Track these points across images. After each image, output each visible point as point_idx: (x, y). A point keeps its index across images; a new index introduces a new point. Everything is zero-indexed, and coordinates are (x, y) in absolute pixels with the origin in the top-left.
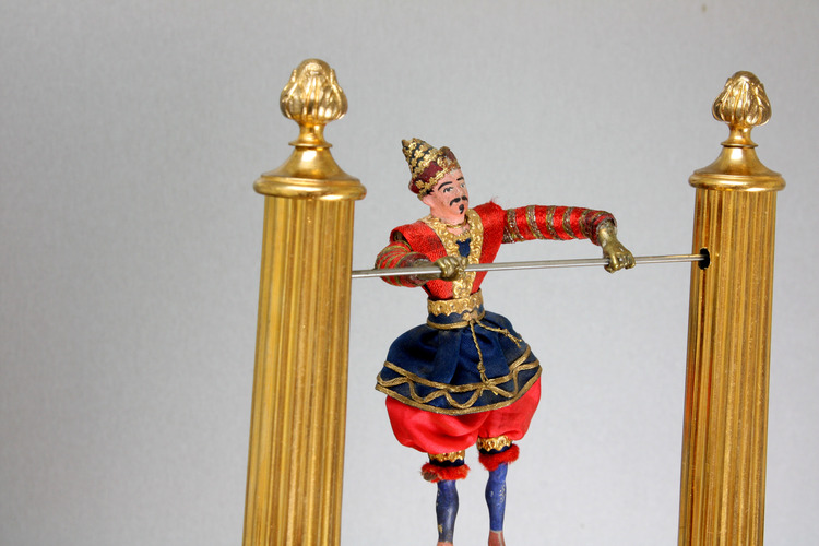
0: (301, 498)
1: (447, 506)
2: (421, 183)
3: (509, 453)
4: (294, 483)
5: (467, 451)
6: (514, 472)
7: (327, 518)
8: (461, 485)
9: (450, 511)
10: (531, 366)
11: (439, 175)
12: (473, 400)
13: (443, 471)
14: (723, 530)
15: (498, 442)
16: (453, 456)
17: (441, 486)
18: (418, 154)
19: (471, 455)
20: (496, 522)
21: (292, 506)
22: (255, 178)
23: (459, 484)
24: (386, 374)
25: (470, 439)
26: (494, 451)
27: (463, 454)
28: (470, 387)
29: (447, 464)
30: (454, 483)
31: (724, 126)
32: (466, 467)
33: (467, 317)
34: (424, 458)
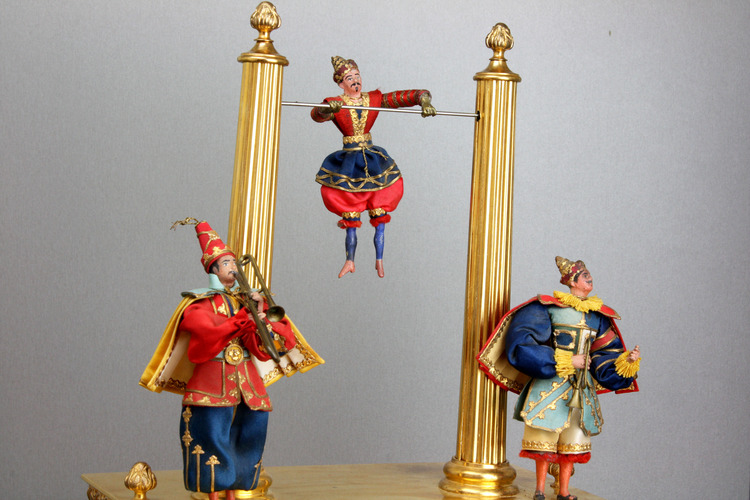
2: (338, 77)
3: (385, 218)
10: (396, 172)
11: (346, 72)
12: (362, 185)
15: (379, 212)
16: (353, 215)
17: (348, 231)
18: (338, 63)
19: (365, 216)
22: (239, 54)
24: (321, 173)
26: (377, 216)
27: (359, 215)
28: (362, 179)
30: (355, 230)
31: (491, 51)
33: (361, 145)
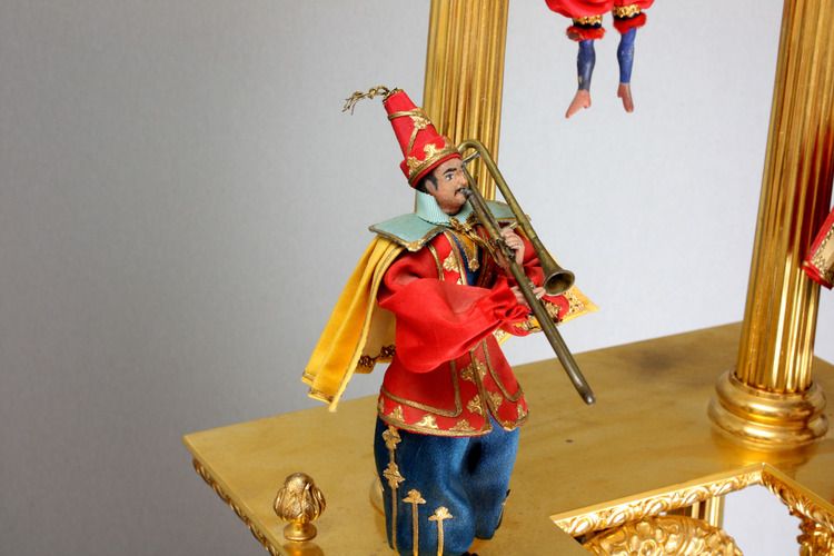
0: (473, 41)
1: (587, 61)
3: (639, 19)
4: (468, 28)
5: (604, 15)
6: (641, 35)
7: (493, 57)
8: (598, 44)
9: (588, 65)
13: (584, 32)
14: (813, 83)
16: (592, 19)
17: (582, 45)
20: (625, 76)
21: (466, 46)
23: (597, 43)
25: (607, 5)
26: (626, 18)
27: (601, 19)
29: (588, 26)
30: (592, 42)
32: (603, 30)
34: (569, 22)
